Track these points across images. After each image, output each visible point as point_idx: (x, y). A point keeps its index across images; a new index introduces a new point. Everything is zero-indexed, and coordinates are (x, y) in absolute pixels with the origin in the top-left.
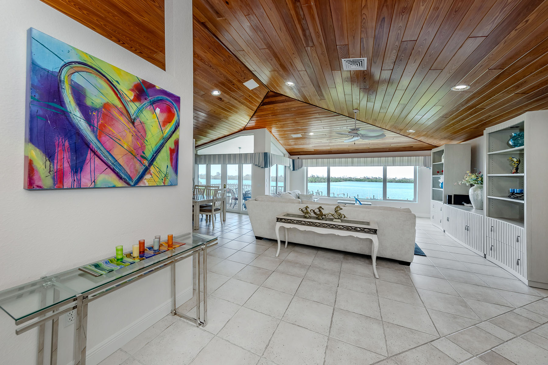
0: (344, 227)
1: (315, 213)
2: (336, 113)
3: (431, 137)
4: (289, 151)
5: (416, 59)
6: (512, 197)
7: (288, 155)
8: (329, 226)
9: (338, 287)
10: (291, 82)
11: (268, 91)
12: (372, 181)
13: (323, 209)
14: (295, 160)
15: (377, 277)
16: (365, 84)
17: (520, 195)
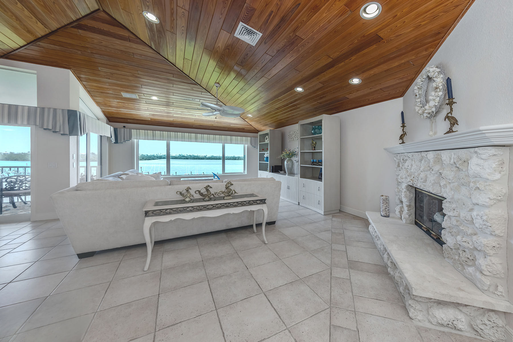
0: (239, 203)
1: (201, 194)
2: (195, 81)
3: (260, 123)
4: (108, 115)
5: (293, 56)
6: (312, 164)
7: (106, 120)
8: (224, 206)
9: (248, 269)
10: (154, 15)
11: (99, 9)
12: (187, 159)
13: (211, 188)
14: (118, 130)
15: (267, 243)
16: (244, 60)
17: (320, 163)
